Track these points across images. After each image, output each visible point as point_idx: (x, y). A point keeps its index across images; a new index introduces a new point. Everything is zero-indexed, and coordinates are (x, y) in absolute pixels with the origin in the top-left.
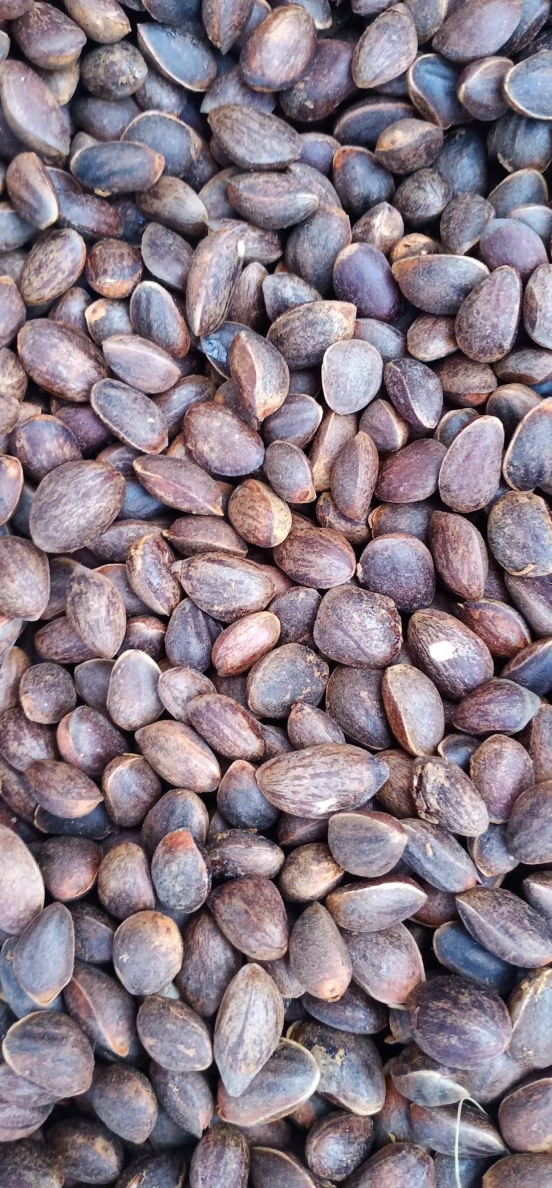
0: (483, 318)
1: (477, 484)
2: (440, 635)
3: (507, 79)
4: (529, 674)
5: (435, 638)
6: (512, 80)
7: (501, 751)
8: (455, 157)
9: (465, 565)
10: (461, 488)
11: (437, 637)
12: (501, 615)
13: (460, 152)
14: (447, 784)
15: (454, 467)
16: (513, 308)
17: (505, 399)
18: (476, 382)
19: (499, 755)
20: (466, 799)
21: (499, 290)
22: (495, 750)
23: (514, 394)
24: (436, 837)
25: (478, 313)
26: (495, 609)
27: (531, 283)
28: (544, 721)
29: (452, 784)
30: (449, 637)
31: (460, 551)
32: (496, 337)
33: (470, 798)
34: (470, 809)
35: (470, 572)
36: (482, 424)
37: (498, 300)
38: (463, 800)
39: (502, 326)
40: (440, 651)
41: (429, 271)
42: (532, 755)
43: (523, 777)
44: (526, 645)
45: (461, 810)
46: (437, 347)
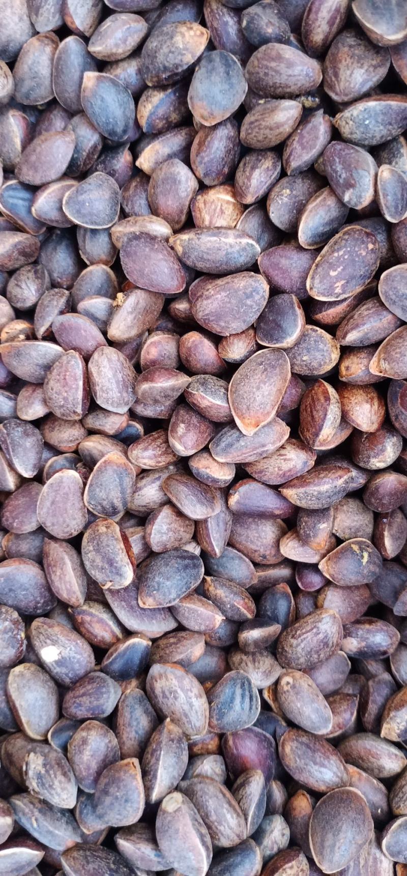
0: (56, 393)
1: (64, 522)
2: (48, 641)
3: (64, 202)
4: (117, 666)
5: (44, 644)
6: (67, 203)
7: (87, 738)
8: (52, 253)
9: (63, 584)
10: (53, 525)
11: (46, 643)
12: (95, 619)
13: (55, 249)
14: (43, 771)
15: (45, 510)
16: (78, 385)
17: (88, 450)
18: (65, 436)
19: (84, 742)
20: (56, 783)
21: (66, 371)
22: (83, 737)
23: (92, 445)
24: (40, 811)
25: (52, 389)
26: (91, 615)
27: (90, 365)
28: (127, 706)
29: (47, 771)
30: (55, 643)
31: (58, 574)
32: (69, 406)
33: (60, 782)
34: (59, 790)
35: (67, 589)
36: (61, 477)
37: (65, 379)
38: (53, 784)
39: (70, 399)
40: (49, 654)
41: (18, 354)
42: (117, 735)
43: (106, 756)
44: (118, 640)
45: (53, 792)
46: (36, 411)
